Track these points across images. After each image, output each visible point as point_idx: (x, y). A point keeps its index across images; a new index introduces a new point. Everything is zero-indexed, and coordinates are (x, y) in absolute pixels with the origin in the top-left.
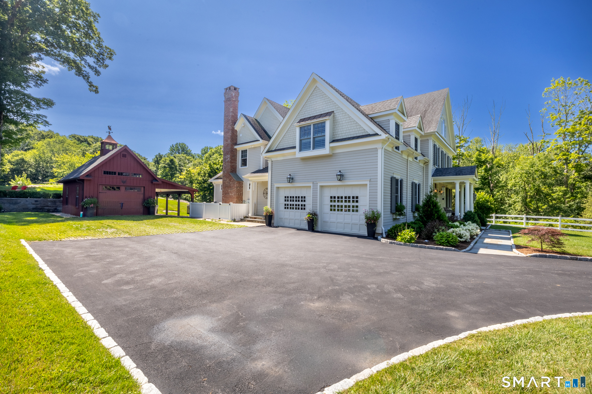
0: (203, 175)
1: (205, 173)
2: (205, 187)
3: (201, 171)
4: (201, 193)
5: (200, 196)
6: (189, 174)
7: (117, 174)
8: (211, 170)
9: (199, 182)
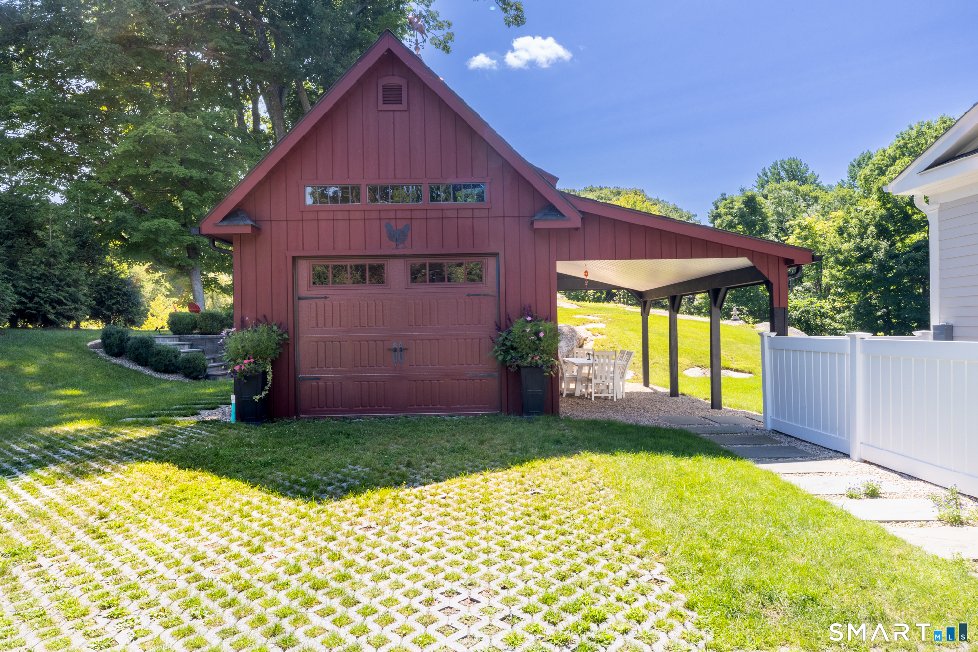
0: (855, 232)
1: (864, 227)
2: (867, 275)
3: (847, 222)
4: (854, 297)
5: (848, 307)
6: (806, 238)
7: (366, 194)
8: (888, 210)
9: (841, 257)
